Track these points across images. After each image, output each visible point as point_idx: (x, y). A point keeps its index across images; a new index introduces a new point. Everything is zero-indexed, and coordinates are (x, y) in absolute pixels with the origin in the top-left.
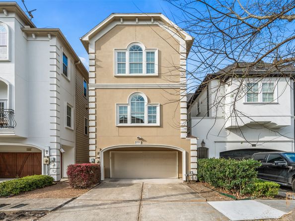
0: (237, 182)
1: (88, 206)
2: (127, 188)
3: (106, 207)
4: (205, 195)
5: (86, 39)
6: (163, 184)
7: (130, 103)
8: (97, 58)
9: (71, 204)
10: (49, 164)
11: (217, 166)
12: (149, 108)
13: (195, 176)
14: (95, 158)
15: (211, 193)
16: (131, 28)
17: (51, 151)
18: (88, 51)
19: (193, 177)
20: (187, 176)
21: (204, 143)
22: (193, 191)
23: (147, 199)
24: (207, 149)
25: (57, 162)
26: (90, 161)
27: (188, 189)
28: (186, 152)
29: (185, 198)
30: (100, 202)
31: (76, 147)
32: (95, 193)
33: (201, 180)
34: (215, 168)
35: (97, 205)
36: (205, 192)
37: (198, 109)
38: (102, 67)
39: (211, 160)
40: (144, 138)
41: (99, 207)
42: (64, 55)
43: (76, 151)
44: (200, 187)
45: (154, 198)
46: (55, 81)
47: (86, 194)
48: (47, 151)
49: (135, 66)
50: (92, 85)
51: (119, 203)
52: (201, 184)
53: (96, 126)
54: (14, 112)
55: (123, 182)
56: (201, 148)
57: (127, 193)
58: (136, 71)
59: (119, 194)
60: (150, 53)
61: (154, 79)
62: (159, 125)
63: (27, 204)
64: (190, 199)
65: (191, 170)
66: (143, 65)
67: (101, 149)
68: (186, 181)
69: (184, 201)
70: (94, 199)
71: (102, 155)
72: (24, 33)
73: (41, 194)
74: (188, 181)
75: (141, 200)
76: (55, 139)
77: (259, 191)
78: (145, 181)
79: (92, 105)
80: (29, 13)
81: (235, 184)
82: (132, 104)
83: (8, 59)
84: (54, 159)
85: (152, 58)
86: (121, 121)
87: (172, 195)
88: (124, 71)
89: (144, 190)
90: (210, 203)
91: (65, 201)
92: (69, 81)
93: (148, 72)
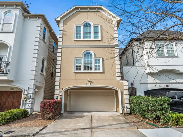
0: (157, 113)
1: (56, 132)
2: (81, 119)
3: (69, 133)
4: (136, 124)
5: (59, 19)
6: (106, 116)
7: (83, 57)
8: (64, 29)
9: (44, 131)
10: (27, 100)
11: (143, 102)
12: (96, 60)
13: (128, 109)
14: (58, 95)
15: (140, 123)
16: (85, 13)
17: (29, 90)
18: (59, 26)
19: (127, 111)
20: (123, 110)
21: (133, 84)
22: (128, 122)
23: (96, 127)
24: (135, 89)
25: (32, 98)
26: (55, 98)
27: (124, 120)
28: (121, 91)
29: (122, 127)
30: (64, 130)
31: (45, 87)
32: (59, 123)
33: (133, 112)
34: (141, 103)
35: (62, 132)
36: (136, 122)
37: (127, 60)
38: (66, 35)
39: (139, 97)
40: (92, 81)
41: (64, 133)
42: (44, 28)
43: (45, 90)
44: (132, 118)
45: (101, 126)
46: (37, 43)
47: (53, 123)
48: (26, 91)
49: (87, 34)
50: (60, 46)
51: (77, 130)
52: (133, 116)
53: (60, 72)
54: (10, 63)
55: (77, 114)
56: (131, 87)
57: (82, 123)
58: (87, 37)
59: (76, 124)
60: (96, 27)
61: (99, 42)
62: (102, 72)
63: (14, 131)
64: (125, 127)
65: (126, 105)
66: (92, 34)
67: (63, 89)
68: (122, 113)
69: (122, 128)
70: (59, 127)
71: (63, 94)
72: (23, 16)
73: (21, 124)
74: (123, 114)
75: (92, 128)
76: (33, 82)
77: (173, 120)
78: (93, 114)
79: (59, 58)
80: (27, 5)
81: (156, 115)
82: (85, 58)
83: (12, 31)
84: (31, 96)
85: (97, 30)
86: (77, 69)
87: (113, 125)
88: (80, 37)
89: (93, 121)
90: (141, 130)
91: (40, 129)
92: (45, 43)
93: (94, 37)
